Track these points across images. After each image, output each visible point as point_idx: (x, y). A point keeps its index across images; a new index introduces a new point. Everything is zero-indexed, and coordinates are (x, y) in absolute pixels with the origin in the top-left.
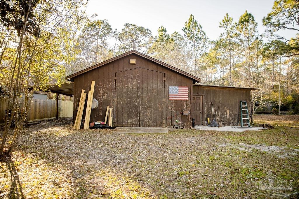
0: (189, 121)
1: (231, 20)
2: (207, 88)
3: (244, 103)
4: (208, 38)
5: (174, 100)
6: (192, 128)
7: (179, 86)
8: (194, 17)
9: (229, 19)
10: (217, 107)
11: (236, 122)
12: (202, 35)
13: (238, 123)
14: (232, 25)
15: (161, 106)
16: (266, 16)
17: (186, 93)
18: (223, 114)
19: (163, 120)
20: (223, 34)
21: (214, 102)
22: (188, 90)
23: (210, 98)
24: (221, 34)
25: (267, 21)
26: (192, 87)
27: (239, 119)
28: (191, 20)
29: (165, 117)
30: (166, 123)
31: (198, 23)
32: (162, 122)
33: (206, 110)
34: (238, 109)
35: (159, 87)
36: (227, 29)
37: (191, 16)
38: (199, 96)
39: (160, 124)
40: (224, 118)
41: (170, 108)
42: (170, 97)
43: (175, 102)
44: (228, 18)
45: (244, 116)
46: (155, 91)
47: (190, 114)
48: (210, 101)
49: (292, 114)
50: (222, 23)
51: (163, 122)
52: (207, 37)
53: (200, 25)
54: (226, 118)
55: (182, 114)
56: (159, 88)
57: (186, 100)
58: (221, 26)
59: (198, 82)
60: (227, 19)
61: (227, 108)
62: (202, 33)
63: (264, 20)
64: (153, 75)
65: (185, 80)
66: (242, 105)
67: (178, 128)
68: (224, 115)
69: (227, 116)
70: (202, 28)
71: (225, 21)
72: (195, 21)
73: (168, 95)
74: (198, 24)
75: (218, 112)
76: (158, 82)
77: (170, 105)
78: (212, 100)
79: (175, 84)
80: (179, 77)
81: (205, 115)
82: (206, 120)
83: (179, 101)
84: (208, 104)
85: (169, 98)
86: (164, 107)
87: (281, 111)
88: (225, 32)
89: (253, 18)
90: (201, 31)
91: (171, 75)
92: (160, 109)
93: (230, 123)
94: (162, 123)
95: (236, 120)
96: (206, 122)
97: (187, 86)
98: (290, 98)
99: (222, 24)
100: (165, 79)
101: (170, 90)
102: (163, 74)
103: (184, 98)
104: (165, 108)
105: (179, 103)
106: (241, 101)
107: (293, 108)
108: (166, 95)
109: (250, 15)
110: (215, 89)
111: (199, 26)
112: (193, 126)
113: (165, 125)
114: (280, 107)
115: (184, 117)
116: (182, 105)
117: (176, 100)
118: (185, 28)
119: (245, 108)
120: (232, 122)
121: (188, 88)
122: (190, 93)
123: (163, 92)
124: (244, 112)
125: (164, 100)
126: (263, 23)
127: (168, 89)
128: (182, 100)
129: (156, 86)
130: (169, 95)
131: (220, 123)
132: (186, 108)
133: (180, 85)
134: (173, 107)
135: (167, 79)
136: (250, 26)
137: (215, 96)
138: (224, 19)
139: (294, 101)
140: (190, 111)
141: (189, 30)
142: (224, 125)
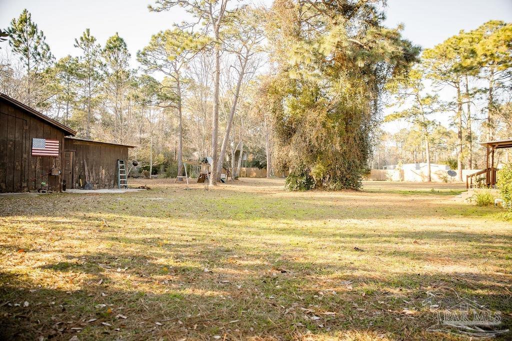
0: (58, 183)
1: (93, 40)
2: (79, 143)
3: (122, 162)
4: (54, 58)
5: (39, 156)
6: (63, 191)
7: (47, 139)
8: (30, 14)
9: (90, 38)
10: (91, 166)
11: (113, 184)
12: (43, 51)
13: (114, 184)
14: (94, 47)
15: (20, 163)
16: (142, 51)
17: (56, 148)
18: (97, 174)
19: (23, 183)
20: (79, 58)
21: (87, 160)
22: (58, 145)
23: (83, 154)
24: (78, 58)
25: (142, 56)
26: (63, 141)
27: (116, 181)
28: (25, 20)
29: (26, 178)
30: (27, 186)
31: (38, 27)
32: (21, 185)
33: (77, 169)
34: (114, 169)
35: (18, 138)
36: (86, 53)
37: (25, 11)
38: (68, 153)
39: (19, 188)
40: (98, 179)
41: (33, 167)
42: (34, 152)
43: (40, 159)
44: (89, 36)
45: (121, 177)
46: (11, 143)
47: (61, 174)
48: (83, 159)
49: (164, 178)
50: (80, 41)
51: (23, 186)
52: (52, 56)
53: (42, 32)
54: (102, 180)
55: (50, 175)
56: (17, 140)
57: (55, 157)
58: (77, 45)
59: (73, 136)
60: (87, 37)
61: (102, 167)
62: (45, 47)
63: (138, 54)
64: (8, 121)
65: (55, 132)
66: (120, 165)
67: (45, 192)
68: (99, 176)
69: (102, 177)
70: (45, 39)
71: (84, 39)
72: (32, 22)
73: (30, 150)
74: (39, 31)
75: (92, 173)
76: (17, 131)
77: (33, 163)
78: (85, 158)
79: (40, 135)
80: (47, 128)
81: (76, 177)
82: (77, 182)
83: (46, 158)
84: (80, 164)
85: (33, 154)
86: (24, 166)
87: (152, 174)
88: (83, 55)
89: (125, 46)
90: (42, 43)
91: (35, 123)
92: (19, 168)
93: (106, 185)
94: (21, 187)
95: (112, 182)
96: (77, 185)
97: (56, 139)
98: (161, 157)
99: (79, 43)
100: (27, 128)
101: (33, 143)
102: (25, 122)
103: (52, 154)
104: (26, 167)
105: (45, 161)
106: (118, 160)
107: (165, 171)
108: (28, 149)
109: (122, 40)
110: (88, 144)
111: (39, 34)
112: (64, 190)
113: (26, 189)
114: (151, 168)
115: (52, 179)
116: (50, 164)
117: (43, 156)
118: (11, 29)
119: (122, 167)
120: (107, 184)
121: (58, 142)
122: (60, 148)
123: (24, 146)
124: (122, 172)
125: (25, 156)
126: (137, 58)
127: (31, 142)
128: (50, 156)
129: (14, 136)
130: (32, 149)
131: (95, 185)
132: (56, 167)
133: (47, 137)
134: (38, 166)
135: (30, 127)
136: (121, 56)
137: (89, 153)
138: (83, 36)
139: (166, 161)
140: (61, 170)
141: (20, 36)
142: (99, 188)
